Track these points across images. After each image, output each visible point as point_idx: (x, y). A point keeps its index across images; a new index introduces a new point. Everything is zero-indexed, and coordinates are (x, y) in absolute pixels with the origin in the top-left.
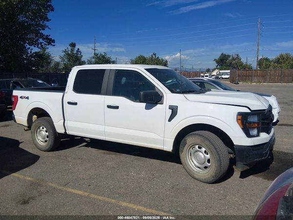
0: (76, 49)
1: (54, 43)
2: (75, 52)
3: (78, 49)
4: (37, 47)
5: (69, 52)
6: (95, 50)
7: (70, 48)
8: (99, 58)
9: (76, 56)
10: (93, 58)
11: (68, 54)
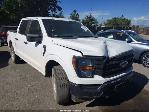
0: (76, 13)
1: (62, 10)
2: (76, 15)
3: (78, 13)
4: (54, 12)
5: (73, 15)
6: (91, 14)
7: (73, 13)
8: (88, 18)
9: (76, 17)
10: (85, 18)
11: (72, 16)
